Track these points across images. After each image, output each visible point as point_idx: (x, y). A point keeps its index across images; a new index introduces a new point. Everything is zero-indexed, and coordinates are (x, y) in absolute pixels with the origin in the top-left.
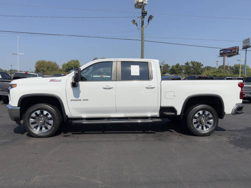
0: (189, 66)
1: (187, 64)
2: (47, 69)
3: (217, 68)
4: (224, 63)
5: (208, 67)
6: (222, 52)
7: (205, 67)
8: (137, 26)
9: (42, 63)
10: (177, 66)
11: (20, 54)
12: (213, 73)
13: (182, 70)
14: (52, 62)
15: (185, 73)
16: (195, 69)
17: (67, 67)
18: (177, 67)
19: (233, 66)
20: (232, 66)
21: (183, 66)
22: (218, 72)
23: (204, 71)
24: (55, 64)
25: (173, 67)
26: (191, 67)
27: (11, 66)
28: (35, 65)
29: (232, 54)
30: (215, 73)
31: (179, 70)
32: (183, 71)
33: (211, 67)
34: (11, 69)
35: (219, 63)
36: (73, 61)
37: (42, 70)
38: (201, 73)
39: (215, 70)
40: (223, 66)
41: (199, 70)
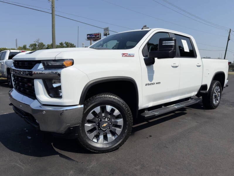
1: (61, 44)
6: (89, 36)
21: (57, 46)
25: (48, 45)
26: (65, 47)
29: (96, 39)
35: (84, 45)
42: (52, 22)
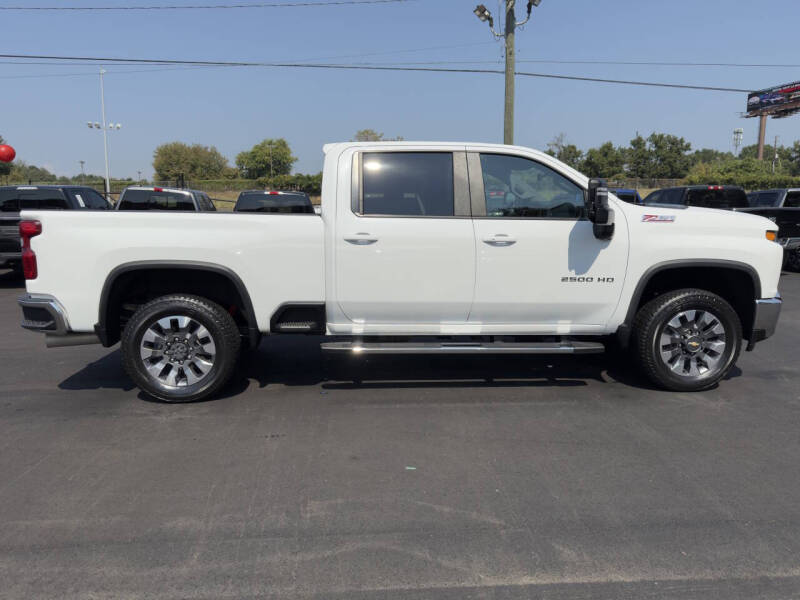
0: (644, 150)
1: (638, 143)
2: (190, 172)
3: (736, 155)
4: (759, 139)
5: (706, 152)
6: (756, 99)
7: (697, 152)
8: (491, 25)
9: (175, 152)
10: (607, 150)
11: (111, 125)
12: (722, 174)
13: (623, 163)
14: (204, 146)
15: (628, 175)
16: (662, 160)
17: (252, 165)
18: (606, 155)
19: (792, 146)
20: (785, 148)
21: (623, 151)
22: (741, 167)
23: (693, 165)
24: (214, 154)
25: (592, 153)
26: (650, 153)
27: (82, 163)
28: (153, 160)
29: (789, 108)
30: (729, 171)
31: (611, 164)
32: (626, 168)
33: (716, 153)
34: (80, 173)
35: (742, 137)
36: (270, 143)
37: (176, 175)
38: (684, 172)
39: (730, 164)
40: (756, 148)
41: (678, 165)
42: (506, 99)
